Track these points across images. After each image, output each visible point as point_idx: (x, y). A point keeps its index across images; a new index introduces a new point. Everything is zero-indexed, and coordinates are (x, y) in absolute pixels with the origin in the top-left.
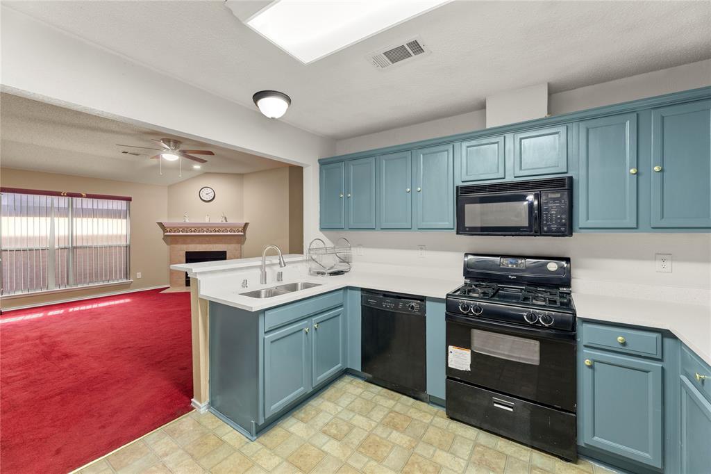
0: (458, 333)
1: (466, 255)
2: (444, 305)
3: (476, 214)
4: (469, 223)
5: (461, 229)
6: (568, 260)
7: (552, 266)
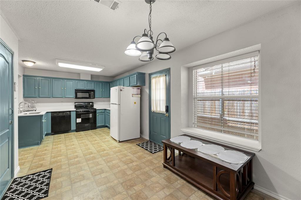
0: (78, 116)
1: (75, 103)
2: (75, 112)
3: (80, 95)
4: (78, 96)
5: (76, 97)
6: (93, 103)
7: (91, 104)
